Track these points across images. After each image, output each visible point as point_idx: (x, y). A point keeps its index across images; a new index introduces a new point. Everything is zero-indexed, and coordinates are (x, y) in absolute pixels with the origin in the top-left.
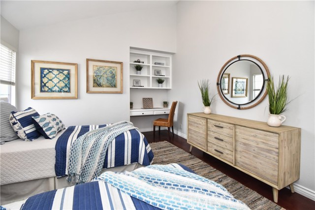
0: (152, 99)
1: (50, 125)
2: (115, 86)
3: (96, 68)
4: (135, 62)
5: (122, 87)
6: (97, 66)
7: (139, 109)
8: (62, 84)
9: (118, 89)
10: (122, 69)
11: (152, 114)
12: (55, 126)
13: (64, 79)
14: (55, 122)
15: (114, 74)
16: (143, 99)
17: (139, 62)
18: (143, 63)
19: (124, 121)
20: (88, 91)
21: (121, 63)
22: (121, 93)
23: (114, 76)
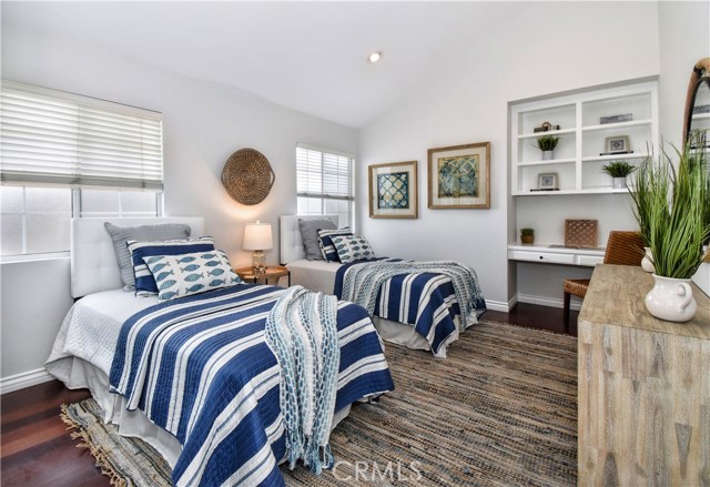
0: (595, 222)
1: (345, 248)
2: (475, 194)
3: (442, 164)
4: (536, 130)
5: (489, 196)
6: (444, 159)
7: (545, 246)
8: (399, 196)
9: (481, 200)
10: (489, 156)
11: (570, 262)
12: (350, 250)
13: (402, 187)
14: (353, 246)
15: (472, 170)
16: (568, 222)
17: (546, 129)
18: (558, 128)
19: (451, 262)
20: (430, 205)
21: (485, 144)
22: (487, 207)
23: (473, 174)
